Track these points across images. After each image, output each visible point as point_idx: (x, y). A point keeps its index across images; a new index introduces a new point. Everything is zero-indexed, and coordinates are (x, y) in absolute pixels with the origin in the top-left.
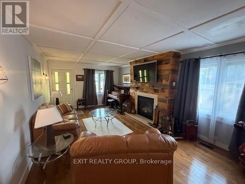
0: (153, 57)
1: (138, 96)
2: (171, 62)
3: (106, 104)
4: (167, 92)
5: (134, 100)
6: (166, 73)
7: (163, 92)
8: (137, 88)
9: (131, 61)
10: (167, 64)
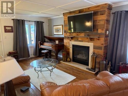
0: (89, 8)
1: (73, 45)
2: (106, 13)
3: (38, 55)
4: (102, 39)
5: (69, 49)
6: (102, 23)
7: (98, 40)
8: (72, 38)
9: (65, 12)
10: (102, 14)
